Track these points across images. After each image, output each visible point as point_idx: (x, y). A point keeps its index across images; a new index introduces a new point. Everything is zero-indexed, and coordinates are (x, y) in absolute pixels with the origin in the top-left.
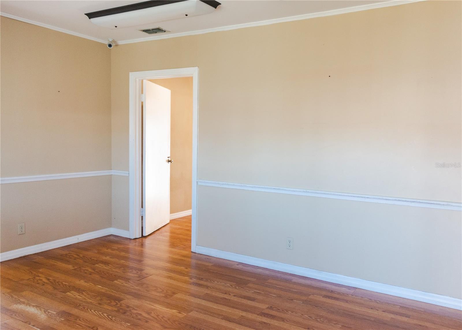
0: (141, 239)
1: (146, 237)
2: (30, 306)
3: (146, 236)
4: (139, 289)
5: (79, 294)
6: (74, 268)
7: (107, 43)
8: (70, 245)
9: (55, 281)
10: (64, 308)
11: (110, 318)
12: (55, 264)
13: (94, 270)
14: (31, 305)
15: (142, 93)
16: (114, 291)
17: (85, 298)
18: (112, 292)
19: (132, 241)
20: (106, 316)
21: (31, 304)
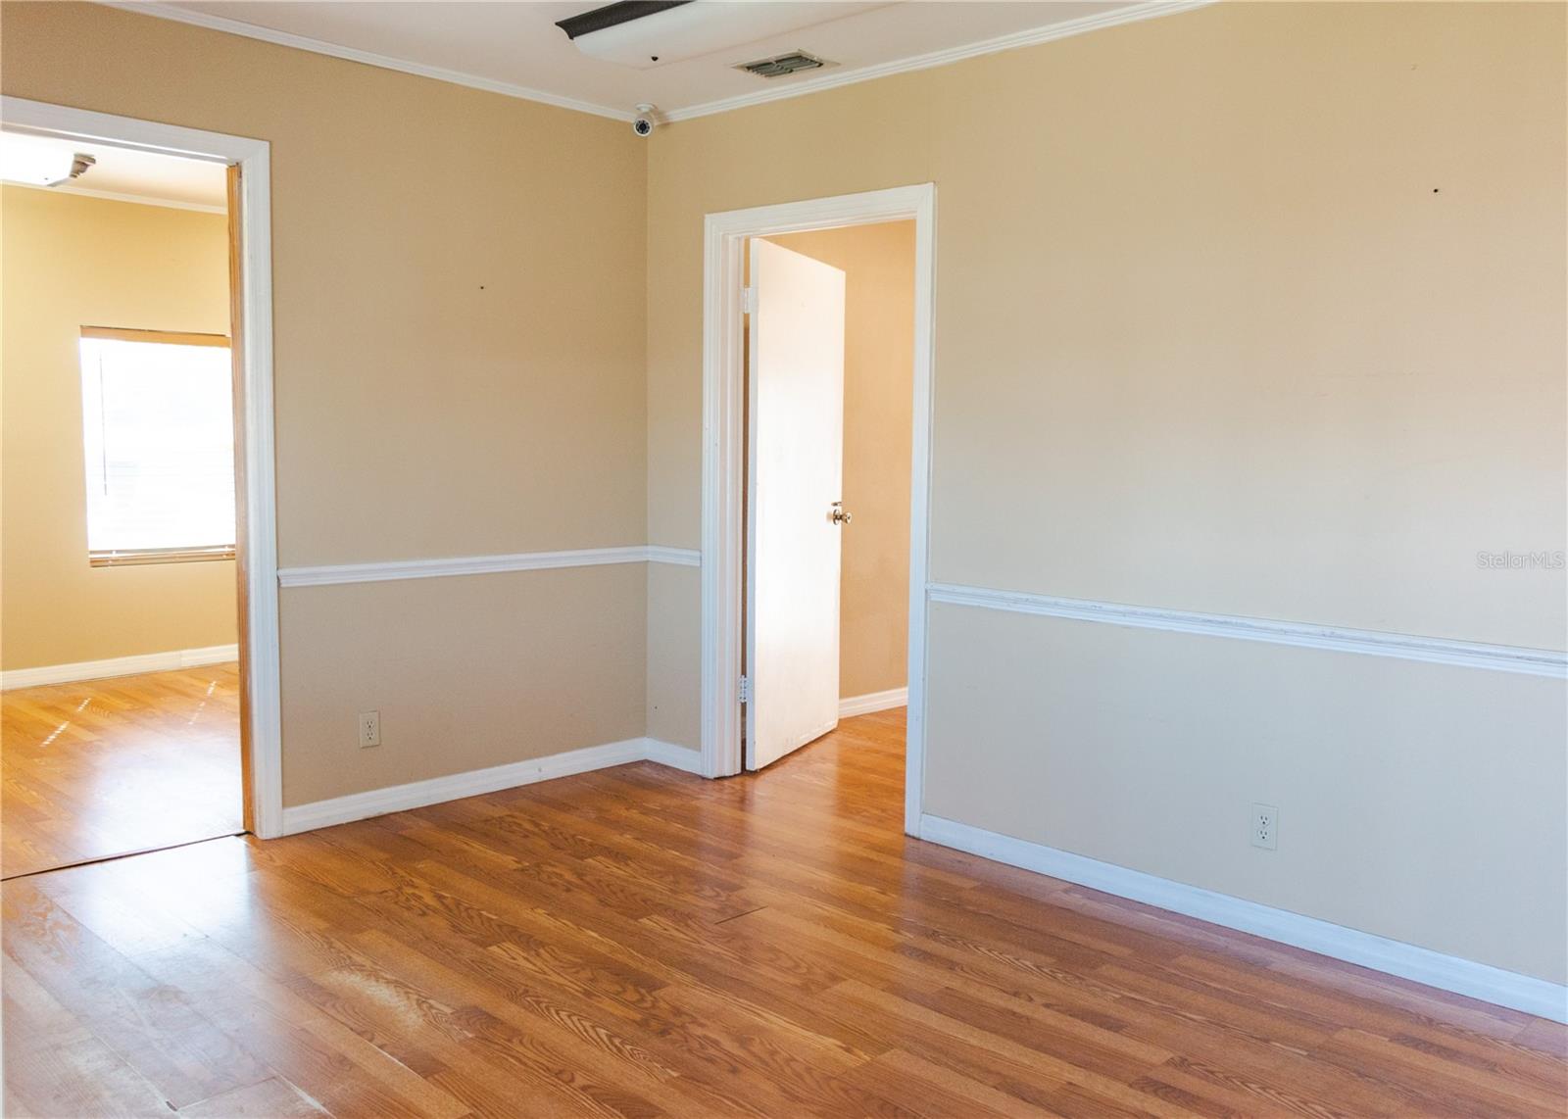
0: (737, 779)
1: (755, 774)
2: (377, 981)
3: (756, 772)
4: (718, 953)
5: (525, 955)
6: (520, 866)
7: (633, 119)
8: (516, 788)
9: (458, 904)
10: (477, 996)
11: (616, 1046)
12: (466, 847)
13: (580, 876)
14: (383, 978)
15: (747, 283)
16: (638, 952)
17: (546, 969)
18: (632, 957)
19: (710, 786)
20: (605, 1039)
21: (383, 974)
